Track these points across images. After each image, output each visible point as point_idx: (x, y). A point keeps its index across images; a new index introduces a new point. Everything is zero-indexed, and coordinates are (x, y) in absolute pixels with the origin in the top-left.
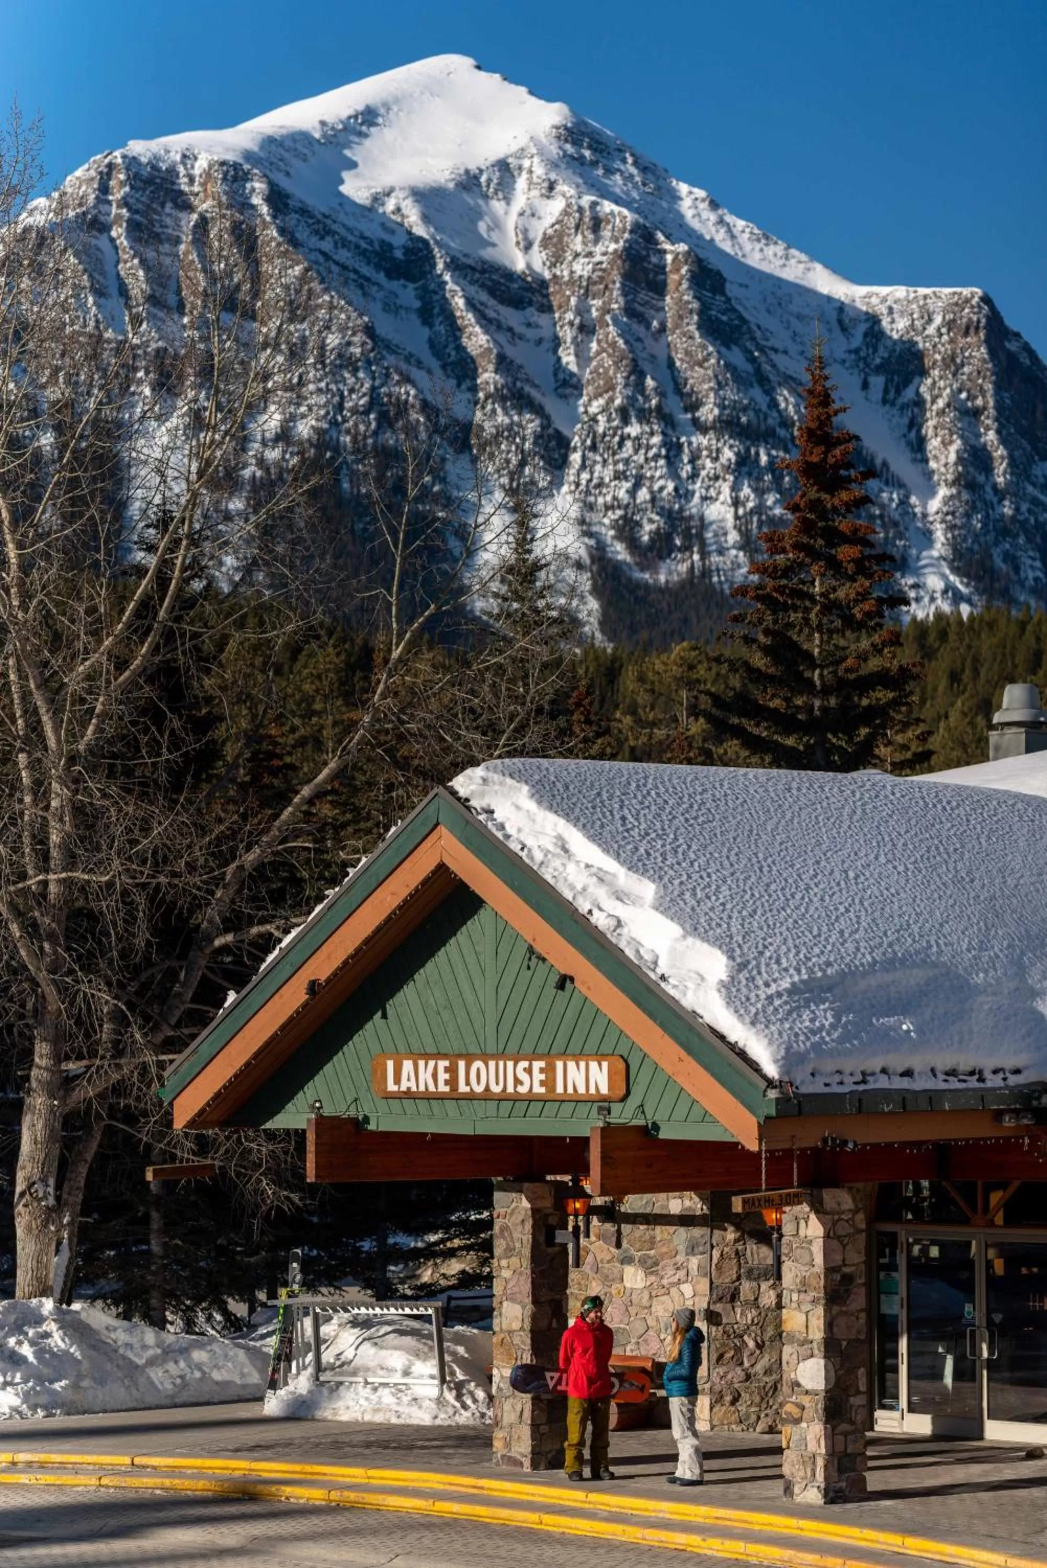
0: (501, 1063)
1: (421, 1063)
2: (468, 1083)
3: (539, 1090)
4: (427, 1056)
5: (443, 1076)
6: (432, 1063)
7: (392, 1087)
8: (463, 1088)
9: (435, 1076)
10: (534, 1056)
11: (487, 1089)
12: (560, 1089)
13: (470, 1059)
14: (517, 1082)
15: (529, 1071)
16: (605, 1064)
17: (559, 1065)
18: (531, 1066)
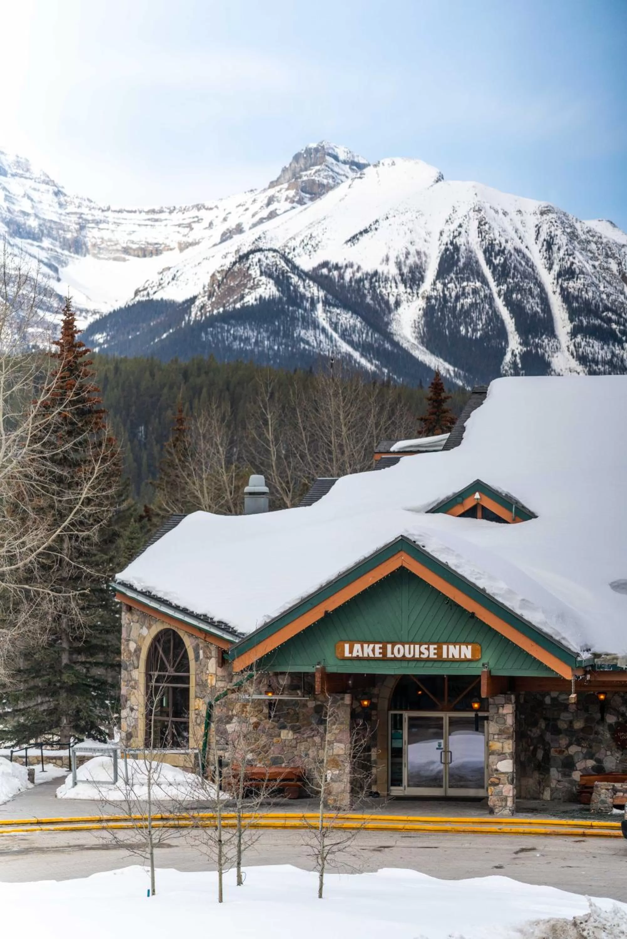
0: (412, 646)
1: (365, 646)
2: (393, 653)
3: (432, 656)
4: (369, 643)
5: (377, 651)
6: (371, 646)
7: (347, 654)
8: (389, 655)
9: (373, 650)
10: (430, 643)
11: (404, 656)
12: (445, 656)
13: (394, 644)
14: (421, 653)
15: (428, 649)
16: (470, 647)
17: (445, 647)
18: (429, 648)
